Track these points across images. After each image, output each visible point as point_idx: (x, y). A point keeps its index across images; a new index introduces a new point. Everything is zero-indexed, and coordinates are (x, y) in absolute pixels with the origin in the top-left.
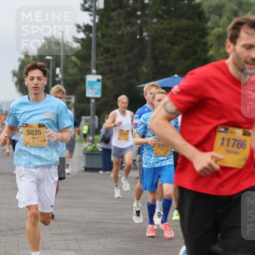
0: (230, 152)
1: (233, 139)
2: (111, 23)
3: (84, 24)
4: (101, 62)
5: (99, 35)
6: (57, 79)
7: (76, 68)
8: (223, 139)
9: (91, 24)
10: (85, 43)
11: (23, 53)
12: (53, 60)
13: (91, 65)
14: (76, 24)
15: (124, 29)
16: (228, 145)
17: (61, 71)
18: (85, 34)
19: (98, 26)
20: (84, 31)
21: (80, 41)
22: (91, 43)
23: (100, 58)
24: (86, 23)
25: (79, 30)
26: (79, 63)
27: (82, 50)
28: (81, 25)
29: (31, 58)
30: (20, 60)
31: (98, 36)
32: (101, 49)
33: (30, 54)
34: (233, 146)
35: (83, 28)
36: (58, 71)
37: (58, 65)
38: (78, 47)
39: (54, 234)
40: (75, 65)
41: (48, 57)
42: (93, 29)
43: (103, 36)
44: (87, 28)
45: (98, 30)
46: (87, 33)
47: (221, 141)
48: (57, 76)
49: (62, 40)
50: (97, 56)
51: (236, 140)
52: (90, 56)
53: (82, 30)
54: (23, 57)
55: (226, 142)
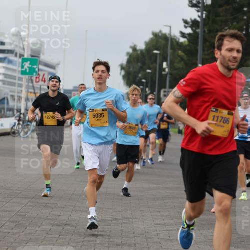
0: (218, 126)
1: (221, 117)
2: (218, 19)
3: (191, 20)
4: (207, 57)
5: (206, 30)
6: (164, 73)
7: (183, 63)
8: (214, 117)
9: (199, 19)
10: (192, 38)
11: (131, 47)
12: (160, 54)
13: (197, 60)
14: (183, 20)
15: (231, 25)
16: (217, 121)
17: (167, 65)
18: (192, 30)
19: (206, 22)
20: (192, 27)
21: (187, 36)
22: (198, 38)
23: (206, 53)
24: (193, 19)
25: (187, 25)
26: (185, 58)
27: (189, 45)
28: (189, 20)
29: (139, 52)
30: (128, 54)
31: (205, 32)
32: (208, 44)
33: (138, 48)
34: (220, 122)
35: (191, 24)
36: (165, 65)
37: (165, 60)
38: (185, 42)
39: (157, 224)
40: (182, 59)
41: (156, 52)
42: (201, 25)
43: (210, 31)
44: (194, 24)
45: (205, 25)
46: (194, 29)
47: (213, 118)
48: (164, 70)
49: (170, 34)
50: (204, 51)
51: (223, 118)
52: (197, 51)
53: (189, 26)
54: (131, 51)
55: (216, 119)
